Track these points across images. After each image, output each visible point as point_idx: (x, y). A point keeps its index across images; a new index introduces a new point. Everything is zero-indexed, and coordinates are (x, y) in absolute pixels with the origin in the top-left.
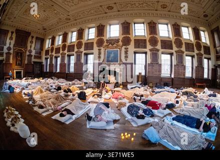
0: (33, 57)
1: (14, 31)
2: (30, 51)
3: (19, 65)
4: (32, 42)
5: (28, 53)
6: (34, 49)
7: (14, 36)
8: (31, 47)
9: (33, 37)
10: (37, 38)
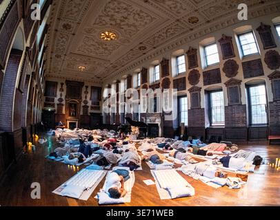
0: (89, 108)
1: (64, 82)
2: (86, 102)
3: (73, 116)
4: (86, 92)
5: (83, 104)
6: (91, 99)
7: (65, 87)
8: (86, 97)
9: (87, 87)
10: (92, 87)
